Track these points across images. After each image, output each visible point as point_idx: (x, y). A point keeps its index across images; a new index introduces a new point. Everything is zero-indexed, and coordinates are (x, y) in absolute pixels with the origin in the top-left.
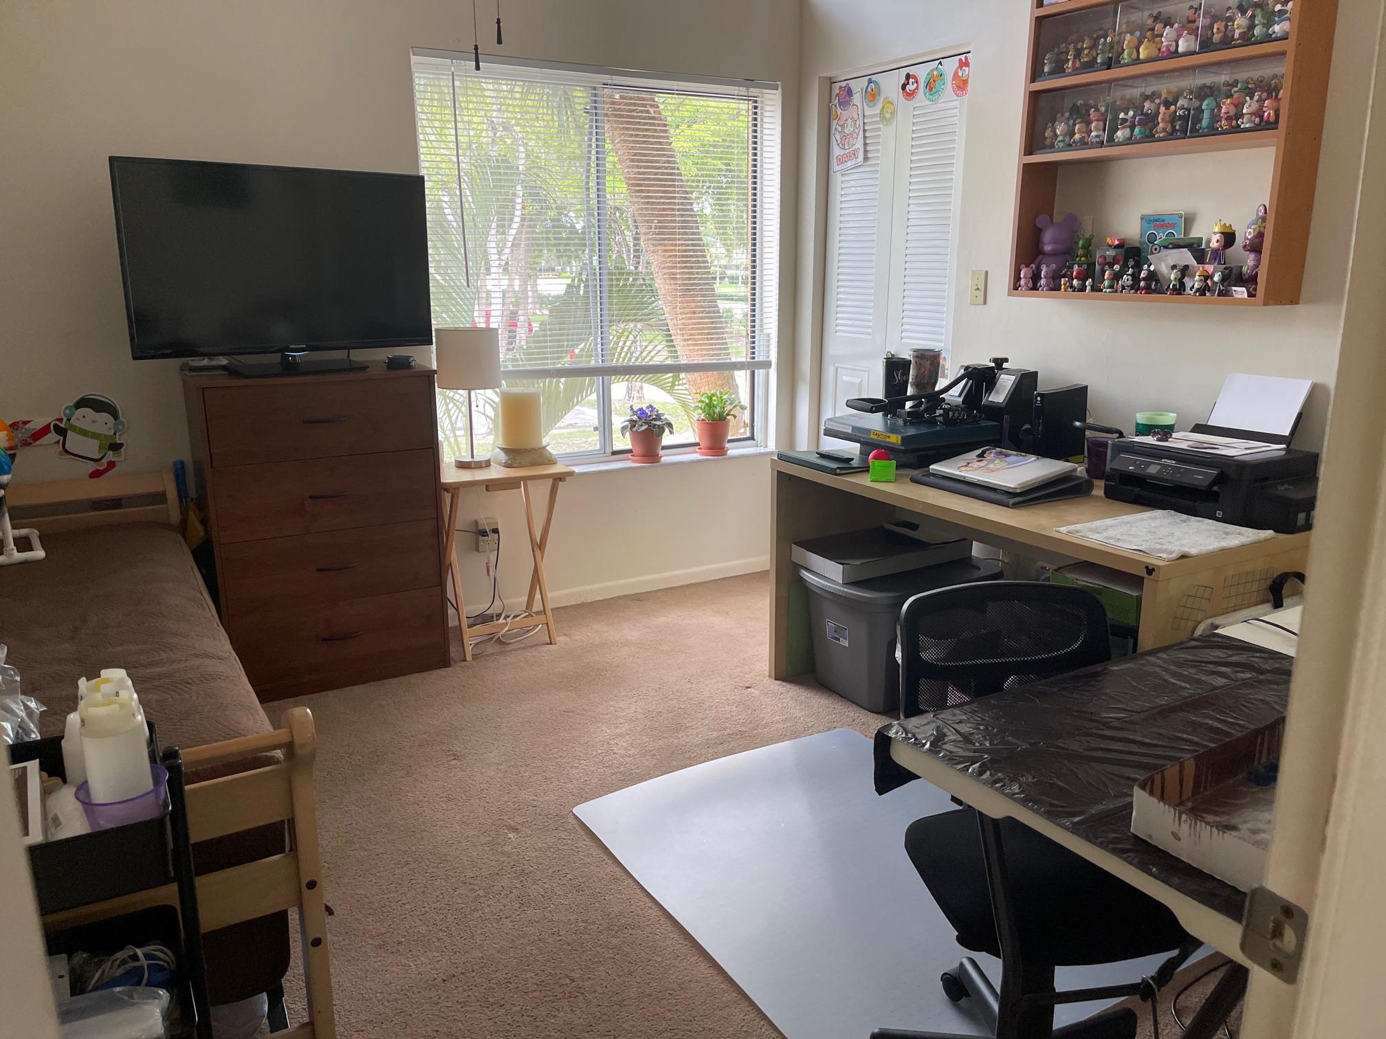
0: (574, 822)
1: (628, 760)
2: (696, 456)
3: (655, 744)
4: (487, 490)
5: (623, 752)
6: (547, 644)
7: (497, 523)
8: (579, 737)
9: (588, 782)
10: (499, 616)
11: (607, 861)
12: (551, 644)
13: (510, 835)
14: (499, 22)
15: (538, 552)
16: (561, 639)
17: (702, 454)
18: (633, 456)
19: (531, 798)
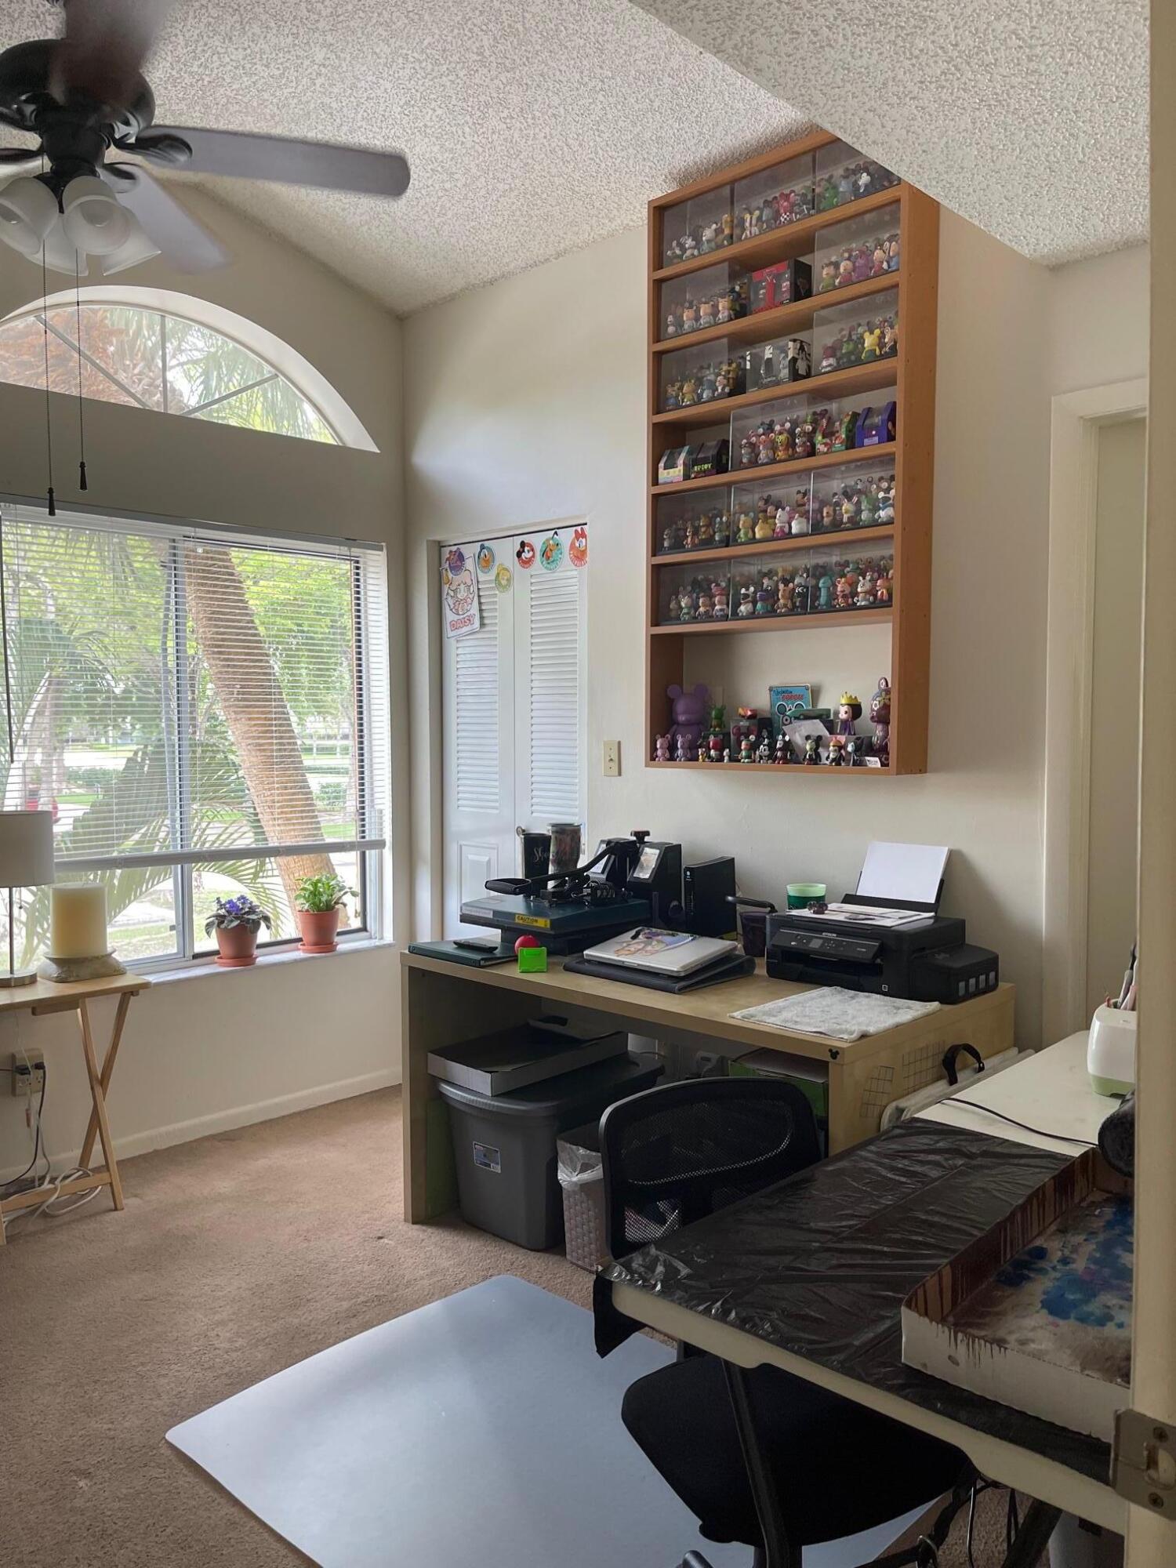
0: (169, 1452)
1: (234, 1355)
2: (298, 954)
3: (269, 1329)
4: (34, 1013)
5: (227, 1345)
6: (111, 1210)
7: (42, 1055)
8: (165, 1333)
9: (183, 1394)
10: (42, 1179)
11: (219, 1500)
12: (116, 1209)
13: (81, 1484)
14: (82, 465)
15: (99, 1090)
16: (130, 1203)
17: (305, 951)
18: (221, 958)
19: (106, 1427)
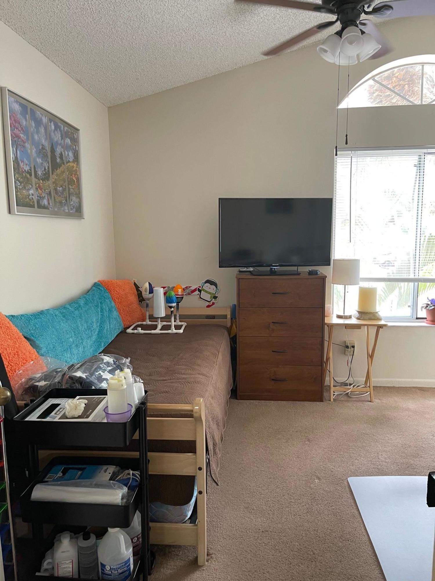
0: (346, 484)
1: (384, 463)
3: (401, 460)
4: (346, 328)
5: (384, 460)
6: (369, 401)
7: (354, 343)
8: (365, 446)
9: (360, 468)
10: (350, 385)
11: (354, 506)
12: (371, 402)
13: (316, 481)
15: (370, 359)
16: (376, 401)
18: (427, 321)
19: (332, 467)
